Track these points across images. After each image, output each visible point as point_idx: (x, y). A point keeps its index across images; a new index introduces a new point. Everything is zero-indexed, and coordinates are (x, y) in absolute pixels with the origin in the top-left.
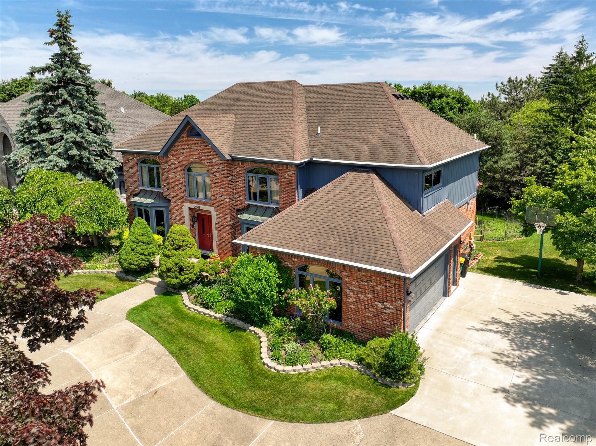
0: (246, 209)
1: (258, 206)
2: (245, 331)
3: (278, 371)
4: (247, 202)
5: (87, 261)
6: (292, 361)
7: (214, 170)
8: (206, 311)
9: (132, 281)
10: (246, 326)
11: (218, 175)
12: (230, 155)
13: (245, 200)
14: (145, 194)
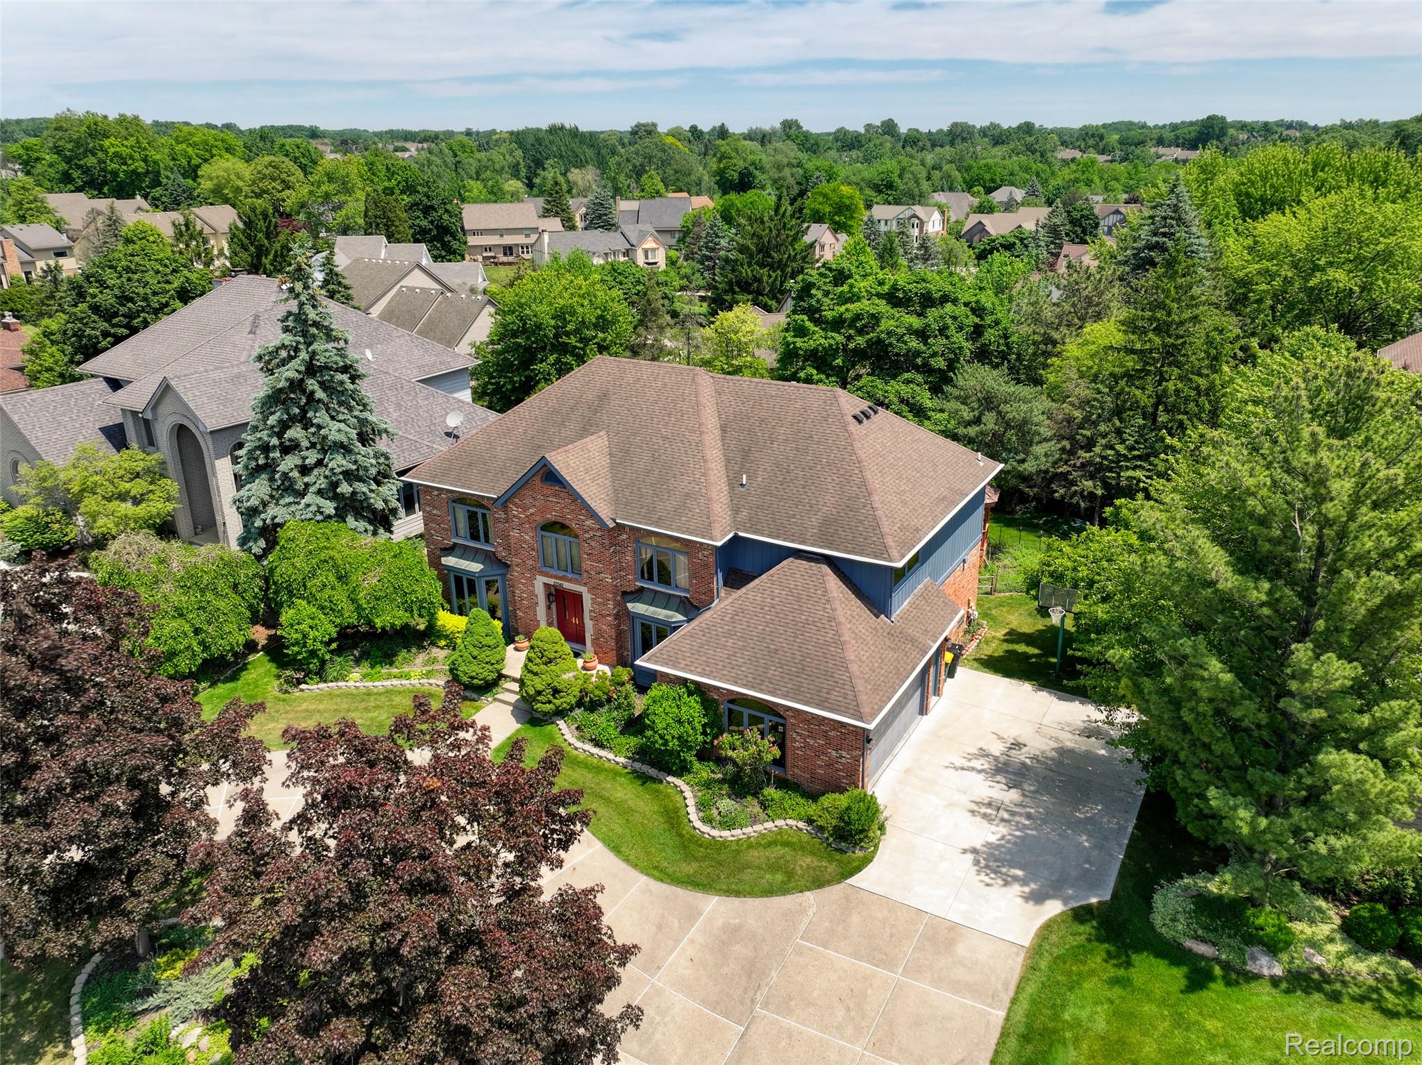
0: (638, 594)
1: (656, 592)
2: (661, 782)
3: (714, 837)
4: (639, 584)
5: (391, 664)
6: (728, 823)
7: (587, 536)
8: (603, 753)
9: (474, 700)
10: (661, 775)
11: (593, 544)
12: (614, 520)
13: (636, 580)
14: (465, 552)
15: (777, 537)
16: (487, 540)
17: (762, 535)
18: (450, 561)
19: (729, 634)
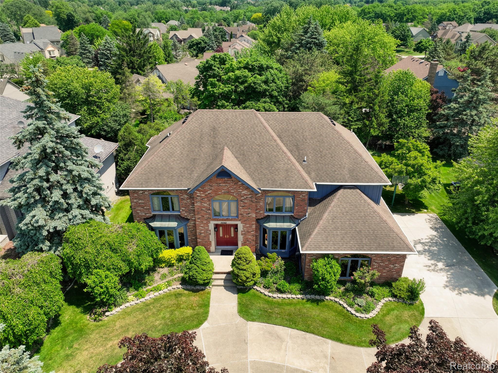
0: (266, 219)
1: (276, 216)
2: (323, 301)
3: (368, 318)
4: (266, 214)
7: (243, 198)
8: (284, 296)
10: (322, 297)
11: (246, 201)
12: (260, 189)
13: (264, 213)
14: (162, 218)
15: (334, 182)
16: (173, 210)
17: (327, 182)
18: (156, 224)
19: (336, 229)
